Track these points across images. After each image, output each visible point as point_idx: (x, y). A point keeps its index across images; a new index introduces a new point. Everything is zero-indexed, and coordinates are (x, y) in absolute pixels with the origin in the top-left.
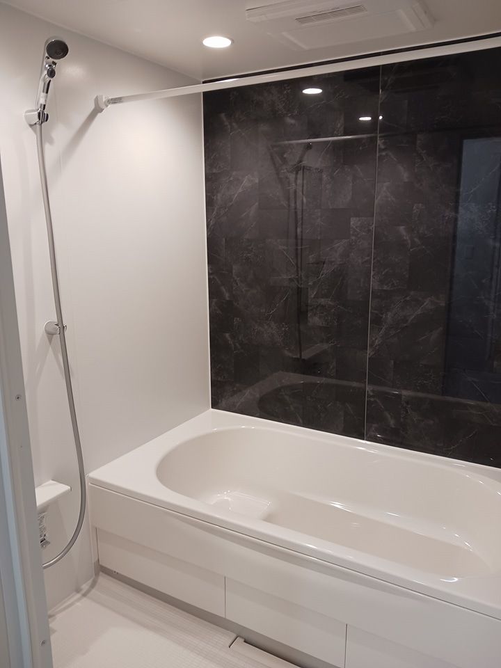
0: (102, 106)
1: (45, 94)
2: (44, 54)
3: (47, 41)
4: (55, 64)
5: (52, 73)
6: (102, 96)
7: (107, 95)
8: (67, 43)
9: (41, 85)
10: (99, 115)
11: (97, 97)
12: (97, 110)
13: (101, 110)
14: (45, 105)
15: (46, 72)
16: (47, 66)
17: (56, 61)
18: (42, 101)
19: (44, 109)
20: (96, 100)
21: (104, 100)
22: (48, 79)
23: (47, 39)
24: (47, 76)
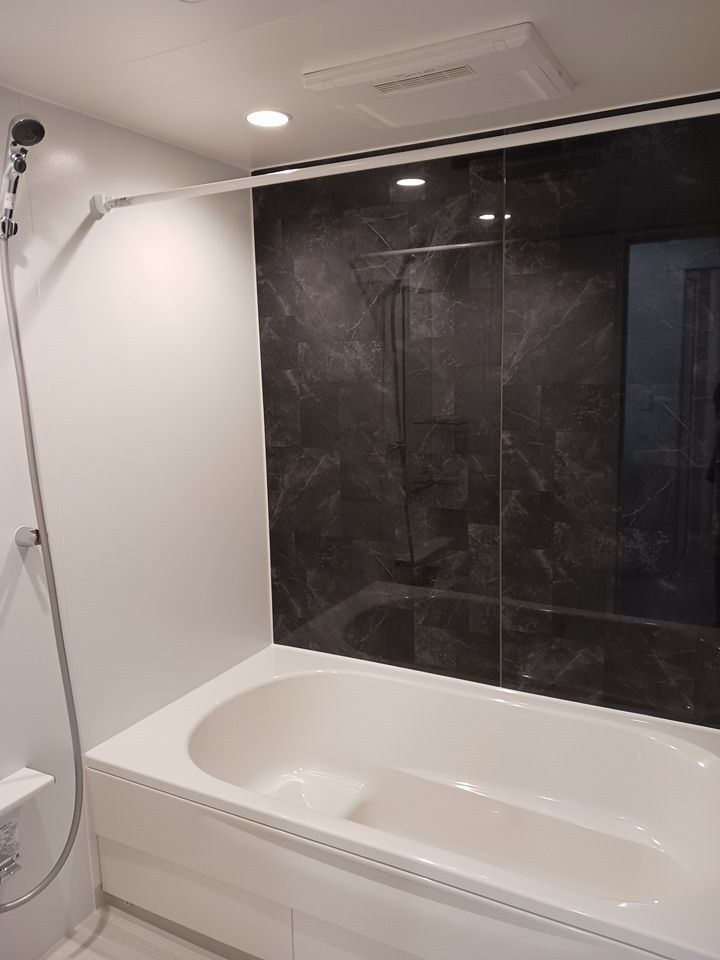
0: (102, 210)
1: (11, 194)
2: (9, 139)
3: (13, 121)
4: (25, 151)
5: (21, 166)
6: (101, 197)
7: (107, 194)
8: (42, 123)
9: (5, 182)
10: (97, 222)
11: (93, 198)
12: (95, 215)
13: (100, 216)
14: (11, 211)
15: (12, 164)
16: (14, 156)
17: (25, 147)
18: (7, 205)
19: (11, 217)
20: (93, 203)
21: (104, 202)
22: (15, 173)
23: (12, 117)
24: (13, 170)
